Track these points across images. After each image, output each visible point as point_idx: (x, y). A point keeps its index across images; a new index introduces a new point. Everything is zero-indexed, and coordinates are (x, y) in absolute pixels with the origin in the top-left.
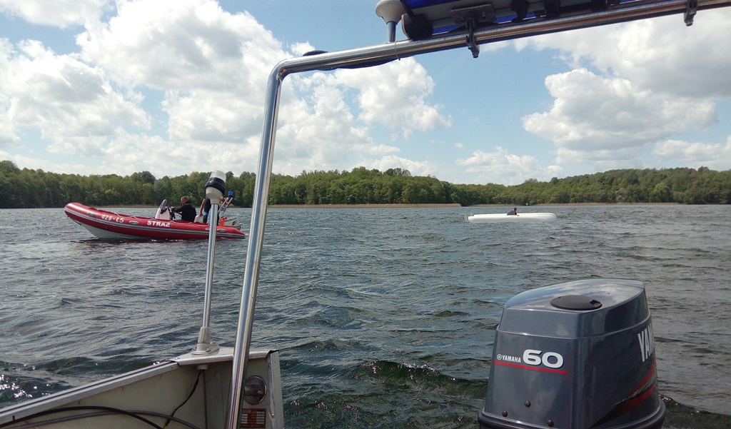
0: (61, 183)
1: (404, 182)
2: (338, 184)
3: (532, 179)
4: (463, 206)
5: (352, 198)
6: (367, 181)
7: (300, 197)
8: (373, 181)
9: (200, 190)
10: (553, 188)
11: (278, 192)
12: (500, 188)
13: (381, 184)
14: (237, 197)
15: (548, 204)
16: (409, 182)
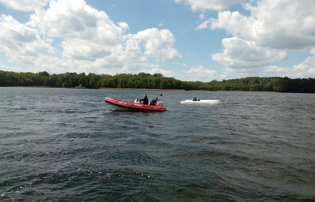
0: (6, 75)
1: (161, 80)
2: (132, 80)
3: (214, 80)
4: (186, 90)
5: (138, 86)
6: (145, 78)
7: (115, 85)
8: (148, 78)
9: (70, 80)
10: (223, 84)
11: (105, 82)
12: (202, 83)
13: (151, 80)
14: (87, 84)
15: (221, 91)
16: (163, 80)
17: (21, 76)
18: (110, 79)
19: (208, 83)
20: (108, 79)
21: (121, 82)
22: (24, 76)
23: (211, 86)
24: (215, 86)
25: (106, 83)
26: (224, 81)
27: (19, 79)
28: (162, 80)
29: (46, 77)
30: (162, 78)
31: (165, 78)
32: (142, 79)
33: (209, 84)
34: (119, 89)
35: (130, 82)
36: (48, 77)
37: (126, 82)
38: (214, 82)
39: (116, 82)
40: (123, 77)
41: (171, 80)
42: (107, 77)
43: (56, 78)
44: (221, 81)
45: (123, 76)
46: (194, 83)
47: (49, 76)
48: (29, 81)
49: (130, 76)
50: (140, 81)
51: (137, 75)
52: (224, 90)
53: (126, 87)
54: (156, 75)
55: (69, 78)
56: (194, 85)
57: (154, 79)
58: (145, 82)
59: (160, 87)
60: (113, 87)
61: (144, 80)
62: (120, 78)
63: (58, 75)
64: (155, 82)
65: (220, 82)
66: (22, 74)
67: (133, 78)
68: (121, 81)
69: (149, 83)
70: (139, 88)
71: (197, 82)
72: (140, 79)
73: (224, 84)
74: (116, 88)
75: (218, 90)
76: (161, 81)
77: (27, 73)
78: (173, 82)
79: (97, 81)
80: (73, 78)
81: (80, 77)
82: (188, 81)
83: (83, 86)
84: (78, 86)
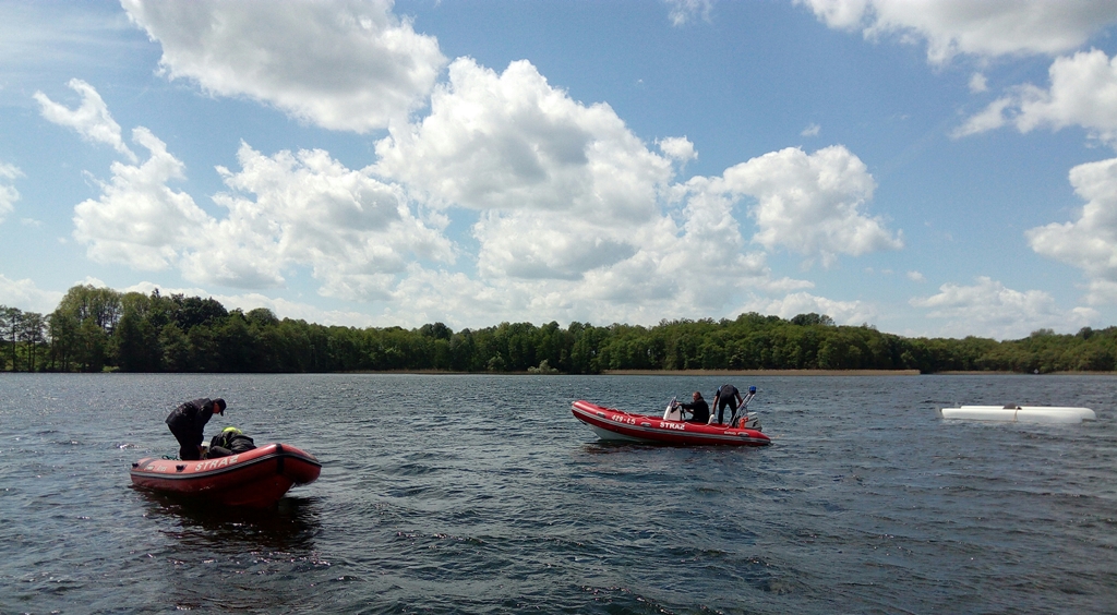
0: (329, 338)
1: (822, 335)
2: (714, 339)
3: (1043, 331)
4: (922, 373)
5: (735, 360)
6: (762, 334)
7: (655, 359)
8: (772, 332)
9: (511, 348)
10: (1082, 345)
11: (623, 351)
12: (989, 344)
13: (785, 339)
14: (562, 358)
15: (1074, 372)
16: (830, 335)
17: (370, 338)
18: (638, 340)
19: (1017, 342)
20: (631, 339)
21: (678, 349)
22: (379, 340)
23: (1027, 356)
24: (1049, 355)
25: (626, 353)
26: (1087, 334)
27: (366, 348)
28: (828, 339)
29: (443, 341)
30: (826, 329)
31: (836, 330)
32: (751, 335)
33: (1020, 348)
34: (671, 372)
35: (708, 349)
36: (449, 339)
37: (694, 349)
38: (1041, 340)
39: (659, 349)
40: (684, 331)
41: (863, 335)
42: (630, 334)
43: (471, 341)
44: (1074, 333)
45: (684, 327)
46: (958, 342)
47: (452, 338)
48: (391, 354)
49: (706, 326)
50: (747, 342)
51: (733, 324)
52: (1084, 368)
53: (695, 366)
54: (801, 320)
55: (511, 340)
56: (955, 353)
57: (797, 334)
58: (761, 348)
59: (820, 363)
60: (650, 367)
61: (757, 341)
62: (673, 336)
63: (475, 333)
64: (799, 343)
65: (1070, 336)
66: (375, 331)
67: (720, 333)
68: (676, 344)
69: (775, 350)
70: (739, 369)
71: (969, 338)
72: (744, 337)
73: (1086, 343)
74: (660, 372)
75: (1059, 369)
76: (824, 339)
77: (387, 329)
78: (872, 343)
79: (594, 348)
80: (521, 340)
81: (544, 336)
82: (930, 338)
83: (551, 364)
84: (537, 367)
